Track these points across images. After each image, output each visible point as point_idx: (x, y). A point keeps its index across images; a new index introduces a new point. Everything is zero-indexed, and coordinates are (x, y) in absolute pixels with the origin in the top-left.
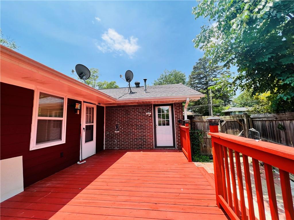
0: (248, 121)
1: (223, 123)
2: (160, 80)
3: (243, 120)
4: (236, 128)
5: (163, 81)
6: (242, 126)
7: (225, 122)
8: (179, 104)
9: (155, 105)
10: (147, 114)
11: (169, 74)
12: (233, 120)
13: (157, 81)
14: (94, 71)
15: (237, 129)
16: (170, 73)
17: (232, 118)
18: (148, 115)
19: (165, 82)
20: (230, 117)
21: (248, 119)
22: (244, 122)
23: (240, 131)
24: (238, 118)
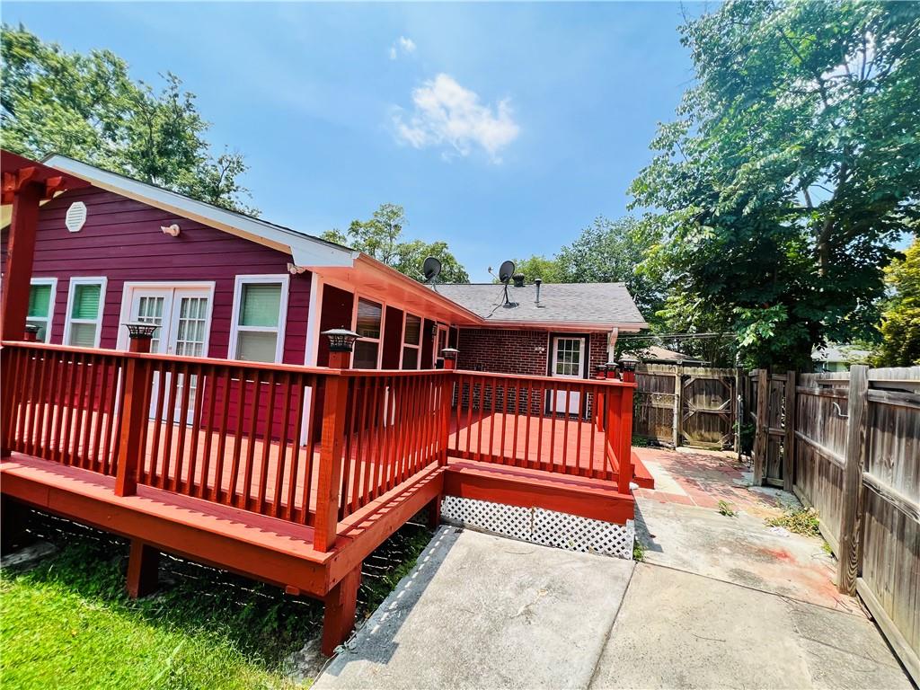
0: (743, 382)
1: (688, 382)
2: (580, 248)
3: (734, 379)
4: (715, 394)
5: (590, 250)
6: (729, 391)
7: (692, 380)
8: (601, 335)
9: (554, 335)
10: (536, 349)
11: (612, 231)
12: (711, 378)
13: (572, 250)
14: (392, 212)
15: (718, 397)
16: (614, 228)
17: (709, 374)
18: (538, 352)
19: (594, 254)
20: (706, 371)
21: (744, 379)
22: (734, 385)
23: (724, 400)
24: (722, 375)
